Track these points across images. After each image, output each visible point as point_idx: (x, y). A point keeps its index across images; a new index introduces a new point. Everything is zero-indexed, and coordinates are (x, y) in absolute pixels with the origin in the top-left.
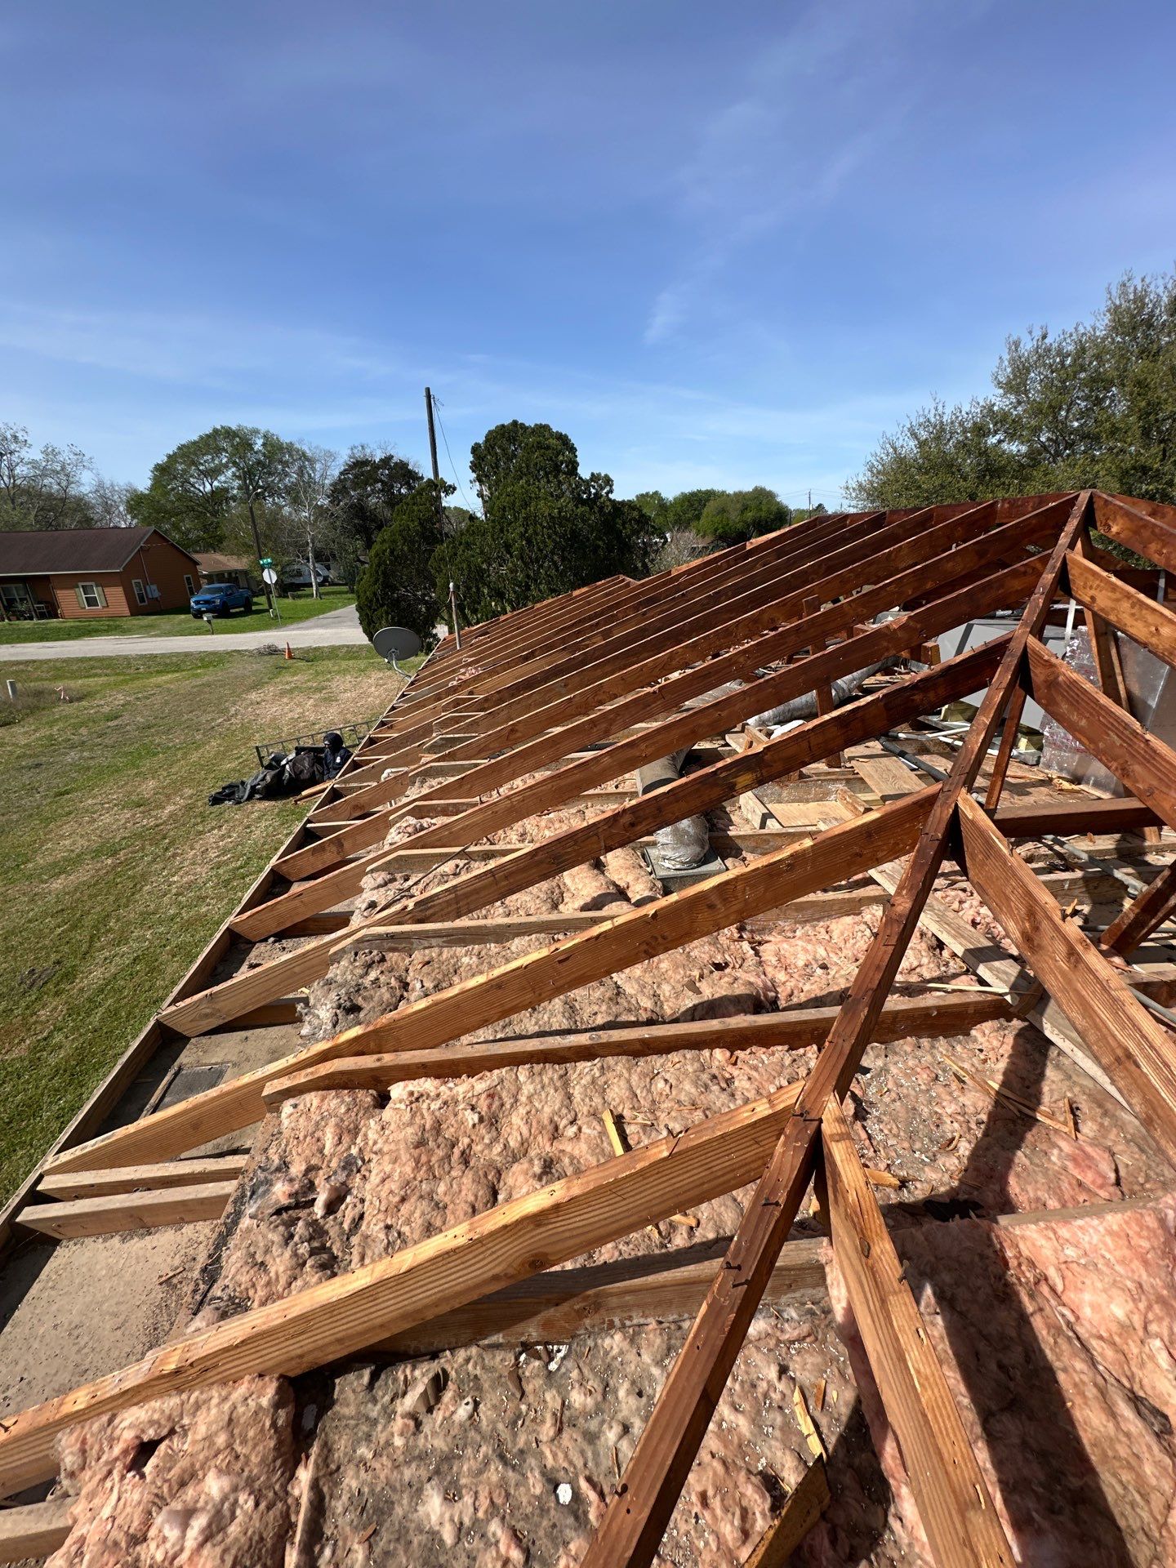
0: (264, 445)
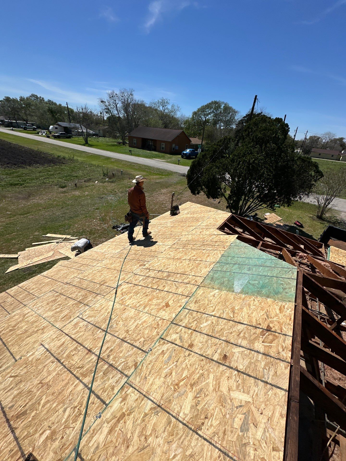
0: (224, 107)
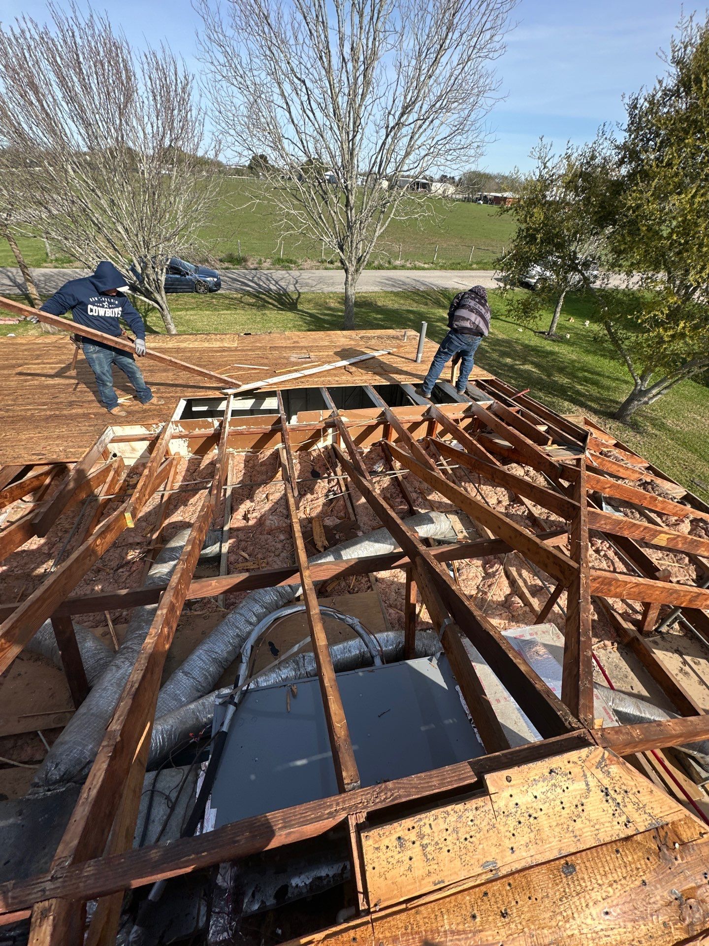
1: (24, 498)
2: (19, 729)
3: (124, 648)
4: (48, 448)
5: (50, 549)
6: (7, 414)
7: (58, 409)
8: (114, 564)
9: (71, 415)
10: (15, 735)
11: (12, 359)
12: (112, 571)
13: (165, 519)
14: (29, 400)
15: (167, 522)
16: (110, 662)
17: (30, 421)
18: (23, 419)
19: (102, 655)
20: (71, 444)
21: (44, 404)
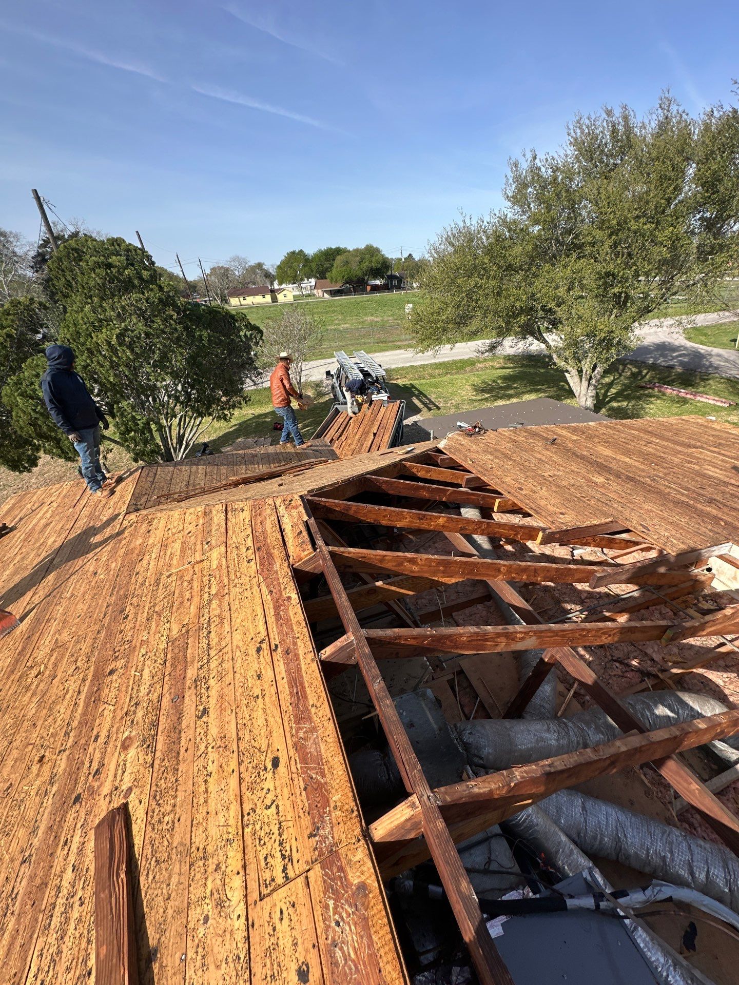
1: (604, 549)
2: (475, 683)
3: (564, 723)
4: (657, 527)
5: (586, 598)
6: (650, 483)
7: (694, 499)
8: (617, 654)
9: (702, 511)
10: (470, 683)
11: (694, 439)
12: (610, 658)
13: (702, 667)
14: (677, 480)
15: (701, 671)
16: (548, 718)
17: (662, 497)
18: (659, 493)
19: (547, 706)
20: (678, 535)
21: (687, 489)
